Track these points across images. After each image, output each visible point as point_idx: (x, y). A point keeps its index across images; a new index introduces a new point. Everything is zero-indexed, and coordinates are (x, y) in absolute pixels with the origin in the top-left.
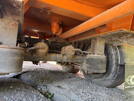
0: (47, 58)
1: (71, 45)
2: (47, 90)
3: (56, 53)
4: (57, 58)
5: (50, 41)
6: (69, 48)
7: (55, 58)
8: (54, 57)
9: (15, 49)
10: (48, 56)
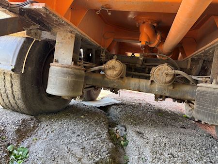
0: (124, 85)
1: (166, 64)
2: (125, 133)
3: (140, 77)
4: (141, 86)
5: (142, 59)
6: (159, 69)
7: (137, 86)
8: (135, 84)
9: (66, 67)
10: (126, 81)
